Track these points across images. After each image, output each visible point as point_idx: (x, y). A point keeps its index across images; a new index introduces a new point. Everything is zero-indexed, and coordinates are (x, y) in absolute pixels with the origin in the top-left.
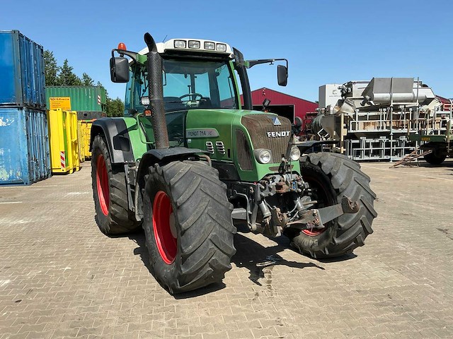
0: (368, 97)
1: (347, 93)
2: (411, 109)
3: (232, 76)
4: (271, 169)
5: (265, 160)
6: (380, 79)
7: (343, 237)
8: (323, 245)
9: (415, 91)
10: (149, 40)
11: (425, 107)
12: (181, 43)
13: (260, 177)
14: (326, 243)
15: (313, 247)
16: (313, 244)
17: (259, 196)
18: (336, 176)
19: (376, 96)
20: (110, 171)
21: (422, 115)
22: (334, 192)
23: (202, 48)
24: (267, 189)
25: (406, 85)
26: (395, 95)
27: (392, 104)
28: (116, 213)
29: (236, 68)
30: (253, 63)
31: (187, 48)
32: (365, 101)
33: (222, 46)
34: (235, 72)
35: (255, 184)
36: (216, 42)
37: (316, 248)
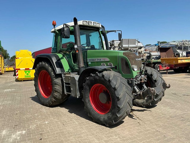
0: (121, 46)
1: (112, 44)
2: (135, 51)
3: (100, 36)
4: (138, 73)
5: (136, 70)
6: (125, 39)
7: (158, 98)
8: (149, 102)
9: (137, 44)
10: (75, 20)
11: (140, 50)
12: (85, 22)
13: (134, 76)
14: (150, 101)
15: (144, 103)
16: (144, 102)
17: (134, 84)
18: (154, 75)
19: (124, 46)
20: (54, 77)
21: (139, 53)
22: (154, 81)
23: (92, 25)
24: (137, 81)
25: (134, 42)
26: (130, 46)
27: (129, 49)
28: (57, 96)
29: (102, 33)
30: (108, 32)
31: (87, 24)
32: (120, 48)
33: (99, 24)
34: (102, 35)
35: (132, 79)
36: (97, 23)
37: (145, 103)
